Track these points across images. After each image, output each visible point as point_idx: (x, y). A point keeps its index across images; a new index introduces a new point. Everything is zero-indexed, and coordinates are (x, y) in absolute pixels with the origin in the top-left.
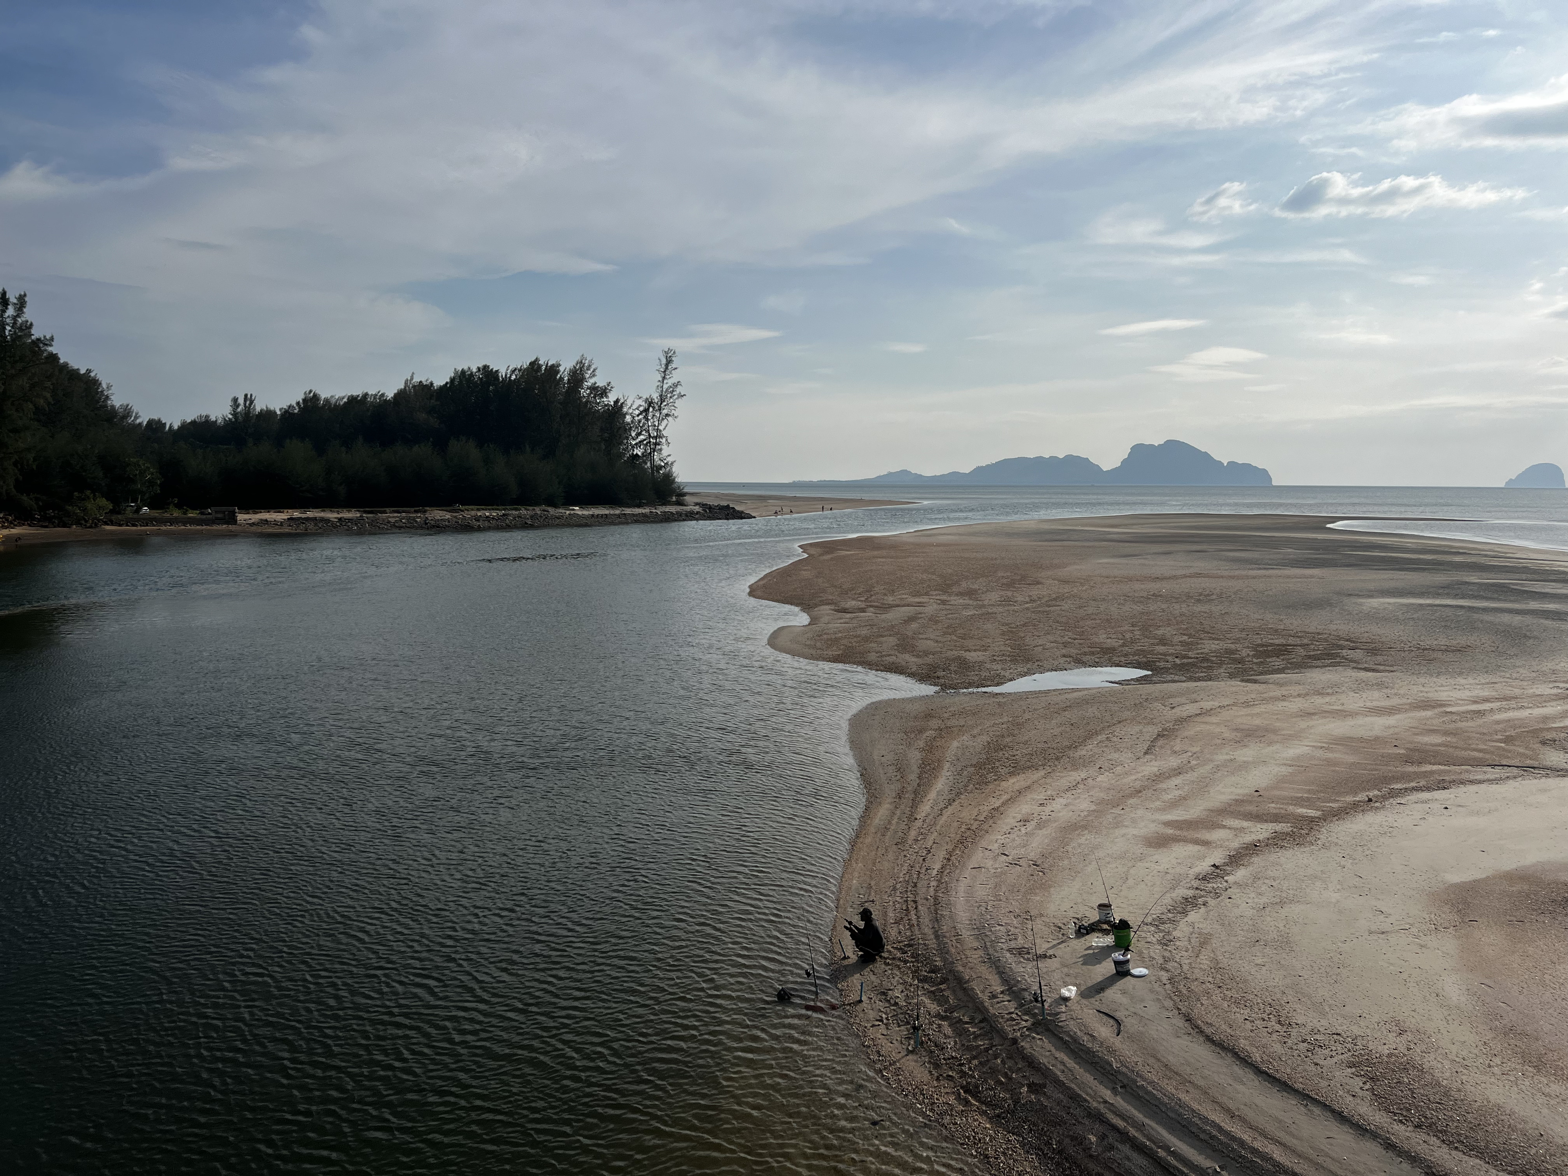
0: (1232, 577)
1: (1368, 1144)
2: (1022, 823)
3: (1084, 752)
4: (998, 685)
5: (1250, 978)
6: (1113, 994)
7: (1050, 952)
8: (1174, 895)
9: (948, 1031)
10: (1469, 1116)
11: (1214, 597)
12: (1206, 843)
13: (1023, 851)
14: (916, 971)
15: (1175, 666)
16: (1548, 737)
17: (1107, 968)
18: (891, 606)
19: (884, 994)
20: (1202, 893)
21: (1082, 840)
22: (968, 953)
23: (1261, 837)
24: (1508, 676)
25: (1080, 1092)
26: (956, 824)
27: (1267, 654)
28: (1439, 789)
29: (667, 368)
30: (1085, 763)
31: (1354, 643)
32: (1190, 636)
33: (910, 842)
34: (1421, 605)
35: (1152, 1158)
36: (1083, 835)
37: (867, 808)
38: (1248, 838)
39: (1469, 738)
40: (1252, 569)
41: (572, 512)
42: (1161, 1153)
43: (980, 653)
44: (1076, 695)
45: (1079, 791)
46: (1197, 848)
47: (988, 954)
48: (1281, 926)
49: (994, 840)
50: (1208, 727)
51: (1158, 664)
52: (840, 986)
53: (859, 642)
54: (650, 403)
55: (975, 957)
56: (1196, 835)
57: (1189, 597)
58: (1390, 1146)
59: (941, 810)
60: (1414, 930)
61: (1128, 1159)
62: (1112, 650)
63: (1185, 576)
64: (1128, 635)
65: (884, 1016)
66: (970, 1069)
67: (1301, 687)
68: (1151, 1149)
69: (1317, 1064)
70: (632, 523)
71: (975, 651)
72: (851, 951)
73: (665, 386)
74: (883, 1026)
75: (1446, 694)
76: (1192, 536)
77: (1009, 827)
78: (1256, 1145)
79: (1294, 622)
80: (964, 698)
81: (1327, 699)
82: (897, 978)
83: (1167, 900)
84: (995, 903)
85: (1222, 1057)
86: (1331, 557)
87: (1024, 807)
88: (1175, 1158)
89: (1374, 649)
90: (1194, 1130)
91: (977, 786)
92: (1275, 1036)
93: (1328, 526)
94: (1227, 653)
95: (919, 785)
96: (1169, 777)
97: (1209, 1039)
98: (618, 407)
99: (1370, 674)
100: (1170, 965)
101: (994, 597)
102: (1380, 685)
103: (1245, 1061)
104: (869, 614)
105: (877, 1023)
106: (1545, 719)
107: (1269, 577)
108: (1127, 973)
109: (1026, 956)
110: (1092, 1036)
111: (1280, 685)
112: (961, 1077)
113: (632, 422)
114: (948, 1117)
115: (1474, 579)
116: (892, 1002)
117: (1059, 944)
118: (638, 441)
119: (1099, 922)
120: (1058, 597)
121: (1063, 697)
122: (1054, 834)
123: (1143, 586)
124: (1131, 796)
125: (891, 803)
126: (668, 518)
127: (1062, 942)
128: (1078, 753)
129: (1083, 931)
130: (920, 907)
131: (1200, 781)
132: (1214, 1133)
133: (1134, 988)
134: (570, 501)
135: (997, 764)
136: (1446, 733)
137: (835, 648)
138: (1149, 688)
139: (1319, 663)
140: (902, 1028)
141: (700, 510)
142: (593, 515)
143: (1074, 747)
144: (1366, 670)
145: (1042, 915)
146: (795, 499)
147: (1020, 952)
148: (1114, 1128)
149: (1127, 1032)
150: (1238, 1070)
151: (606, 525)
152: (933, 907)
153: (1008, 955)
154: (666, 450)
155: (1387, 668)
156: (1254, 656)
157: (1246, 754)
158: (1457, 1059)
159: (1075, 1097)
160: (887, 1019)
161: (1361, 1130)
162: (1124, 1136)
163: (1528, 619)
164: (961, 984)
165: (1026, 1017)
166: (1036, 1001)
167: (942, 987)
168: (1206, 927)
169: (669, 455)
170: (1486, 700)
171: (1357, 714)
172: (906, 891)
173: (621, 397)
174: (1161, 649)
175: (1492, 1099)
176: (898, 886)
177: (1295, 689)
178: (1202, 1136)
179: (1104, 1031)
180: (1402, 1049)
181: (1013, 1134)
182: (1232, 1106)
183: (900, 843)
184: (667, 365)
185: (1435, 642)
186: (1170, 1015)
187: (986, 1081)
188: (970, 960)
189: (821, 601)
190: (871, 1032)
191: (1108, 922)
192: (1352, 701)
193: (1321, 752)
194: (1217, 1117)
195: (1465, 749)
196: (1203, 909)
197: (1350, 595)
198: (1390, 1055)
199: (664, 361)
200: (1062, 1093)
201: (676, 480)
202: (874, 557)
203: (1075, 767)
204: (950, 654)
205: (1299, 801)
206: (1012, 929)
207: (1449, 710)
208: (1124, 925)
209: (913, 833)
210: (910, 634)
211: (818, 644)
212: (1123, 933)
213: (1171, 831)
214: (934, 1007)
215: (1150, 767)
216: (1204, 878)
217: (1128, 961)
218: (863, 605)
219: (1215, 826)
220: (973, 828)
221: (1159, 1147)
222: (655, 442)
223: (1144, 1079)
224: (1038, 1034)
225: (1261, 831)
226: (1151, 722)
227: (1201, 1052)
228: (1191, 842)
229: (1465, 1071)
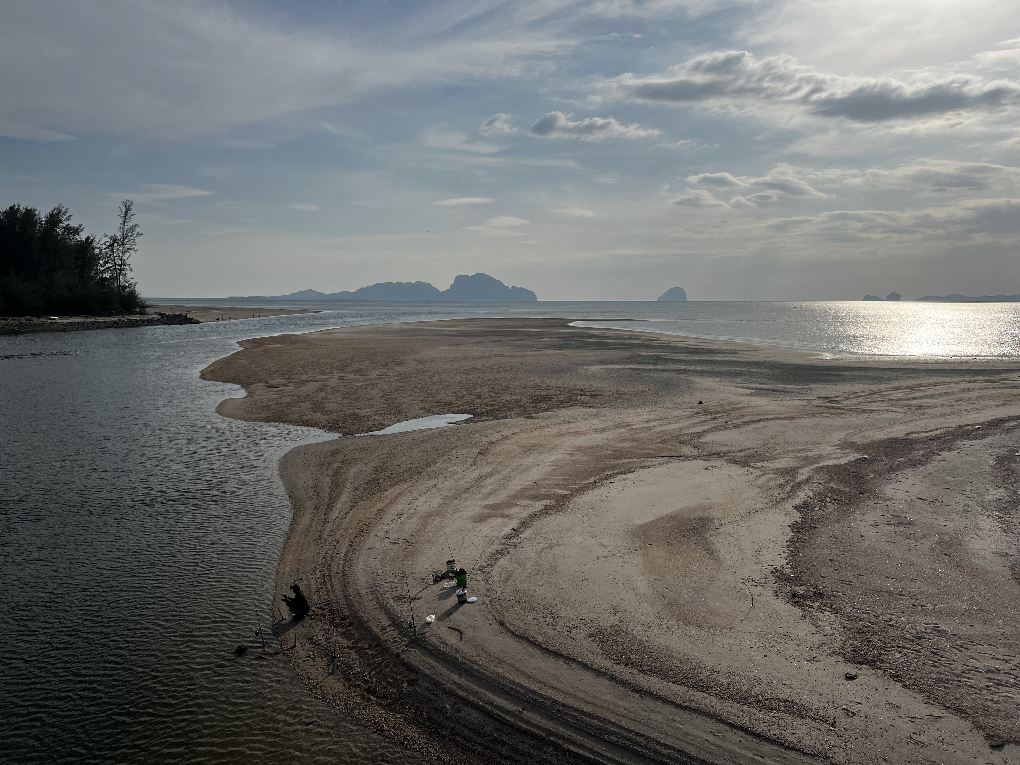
0: (517, 356)
1: (601, 680)
2: (398, 517)
3: (435, 468)
4: (380, 429)
5: (535, 593)
6: (457, 616)
7: (418, 596)
8: (491, 550)
9: (354, 655)
10: (652, 654)
11: (507, 368)
12: (508, 516)
13: (399, 534)
14: (332, 621)
15: (487, 411)
16: (683, 439)
17: (454, 600)
18: (306, 382)
19: (311, 639)
20: (507, 547)
21: (436, 523)
22: (366, 604)
23: (538, 509)
24: (662, 406)
25: (440, 680)
26: (356, 522)
27: (537, 401)
28: (630, 472)
29: (126, 214)
30: (436, 474)
31: (584, 392)
32: (495, 392)
33: (325, 538)
34: (618, 369)
35: (484, 711)
36: (436, 520)
37: (294, 519)
38: (531, 511)
39: (645, 442)
40: (528, 351)
41: (53, 321)
42: (489, 707)
43: (368, 410)
44: (429, 432)
45: (433, 492)
46: (504, 519)
47: (379, 603)
48: (551, 560)
49: (381, 529)
50: (507, 446)
51: (477, 410)
52: (280, 638)
53: (284, 407)
54: (115, 240)
55: (370, 606)
56: (502, 512)
57: (493, 369)
58: (613, 679)
59: (346, 514)
60: (620, 554)
61: (470, 715)
62: (449, 404)
63: (490, 356)
64: (459, 394)
65: (311, 653)
66: (370, 678)
67: (557, 419)
68: (483, 706)
69: (573, 639)
70: (104, 328)
71: (364, 408)
72: (286, 613)
73: (126, 228)
74: (311, 660)
75: (631, 418)
76: (493, 332)
77: (390, 520)
78: (542, 692)
79: (550, 382)
80: (359, 439)
81: (571, 425)
82: (319, 628)
83: (487, 553)
84: (382, 569)
85: (521, 644)
86: (570, 342)
87: (399, 506)
88: (497, 709)
89: (594, 395)
90: (507, 690)
91: (369, 496)
92: (550, 626)
93: (569, 324)
94: (515, 402)
95: (330, 500)
96: (486, 479)
97: (514, 634)
98: (89, 242)
99: (592, 410)
100: (490, 593)
101: (376, 373)
102: (598, 416)
103: (533, 643)
104: (290, 387)
105: (307, 659)
106: (681, 429)
107: (538, 355)
108: (465, 602)
109: (403, 600)
110: (446, 644)
111: (546, 419)
112: (364, 684)
113: (100, 253)
114: (357, 711)
115: (644, 353)
116: (317, 643)
117: (423, 589)
118: (105, 267)
119: (448, 572)
120: (416, 372)
121: (420, 435)
122: (418, 521)
123: (466, 363)
124: (464, 492)
125: (311, 514)
126: (133, 324)
127: (426, 588)
128: (431, 469)
129: (438, 579)
130: (333, 579)
131: (504, 479)
132: (519, 689)
133: (469, 610)
134: (50, 313)
135: (381, 480)
136: (633, 441)
137: (267, 412)
138: (472, 425)
139: (566, 405)
140: (324, 659)
141: (159, 318)
142: (71, 323)
143: (429, 465)
144: (591, 407)
145: (412, 573)
146: (232, 309)
147: (400, 598)
148: (461, 698)
149: (466, 638)
150: (530, 650)
151: (81, 330)
152: (342, 578)
153: (392, 601)
154: (129, 275)
155: (602, 406)
156: (531, 402)
157: (528, 461)
158: (645, 624)
159: (437, 684)
160: (314, 655)
161: (598, 672)
162: (467, 702)
163: (671, 375)
164: (361, 624)
165: (405, 639)
166: (411, 627)
167: (350, 628)
168: (510, 567)
169: (132, 278)
170: (652, 421)
171: (587, 433)
172: (324, 570)
173: (90, 235)
174: (478, 401)
175: (663, 643)
176: (318, 567)
177: (555, 420)
178: (512, 692)
179: (452, 639)
180: (617, 622)
181: (399, 714)
182: (528, 671)
183: (319, 539)
184: (126, 212)
185: (626, 390)
186: (491, 623)
187: (381, 684)
188: (368, 608)
189: (255, 380)
190: (303, 666)
191: (452, 572)
192: (584, 426)
193: (569, 456)
194: (520, 680)
195: (643, 449)
196: (508, 556)
197: (581, 364)
198: (611, 627)
199: (124, 209)
200: (429, 682)
201: (139, 296)
202: (292, 349)
203: (430, 477)
204: (347, 412)
205: (558, 486)
206: (394, 584)
207: (634, 427)
208: (463, 572)
209: (327, 532)
210: (320, 400)
211: (255, 410)
212: (462, 577)
213: (488, 511)
214: (344, 642)
215: (475, 473)
216: (507, 537)
217: (465, 594)
218: (285, 382)
219: (514, 505)
220: (367, 523)
221: (487, 704)
222: (120, 268)
223: (477, 665)
224: (412, 648)
225: (538, 506)
226: (474, 446)
227: (509, 642)
228: (499, 517)
229: (649, 630)
